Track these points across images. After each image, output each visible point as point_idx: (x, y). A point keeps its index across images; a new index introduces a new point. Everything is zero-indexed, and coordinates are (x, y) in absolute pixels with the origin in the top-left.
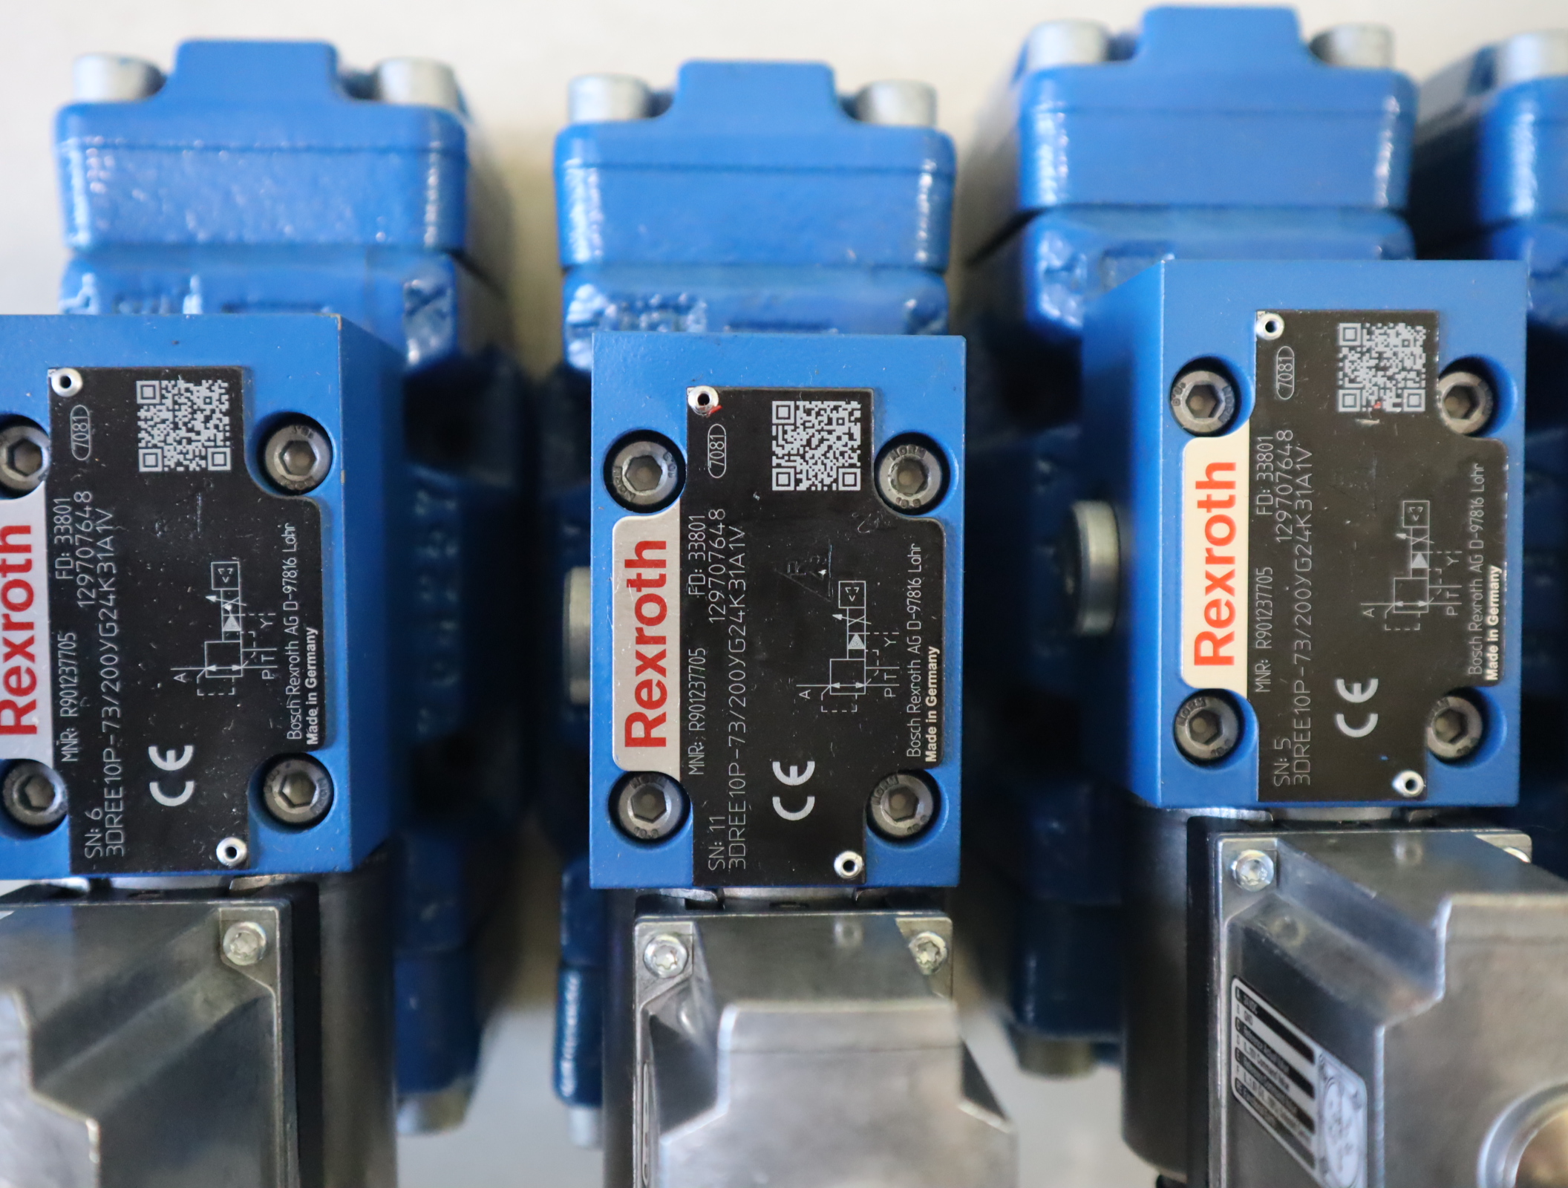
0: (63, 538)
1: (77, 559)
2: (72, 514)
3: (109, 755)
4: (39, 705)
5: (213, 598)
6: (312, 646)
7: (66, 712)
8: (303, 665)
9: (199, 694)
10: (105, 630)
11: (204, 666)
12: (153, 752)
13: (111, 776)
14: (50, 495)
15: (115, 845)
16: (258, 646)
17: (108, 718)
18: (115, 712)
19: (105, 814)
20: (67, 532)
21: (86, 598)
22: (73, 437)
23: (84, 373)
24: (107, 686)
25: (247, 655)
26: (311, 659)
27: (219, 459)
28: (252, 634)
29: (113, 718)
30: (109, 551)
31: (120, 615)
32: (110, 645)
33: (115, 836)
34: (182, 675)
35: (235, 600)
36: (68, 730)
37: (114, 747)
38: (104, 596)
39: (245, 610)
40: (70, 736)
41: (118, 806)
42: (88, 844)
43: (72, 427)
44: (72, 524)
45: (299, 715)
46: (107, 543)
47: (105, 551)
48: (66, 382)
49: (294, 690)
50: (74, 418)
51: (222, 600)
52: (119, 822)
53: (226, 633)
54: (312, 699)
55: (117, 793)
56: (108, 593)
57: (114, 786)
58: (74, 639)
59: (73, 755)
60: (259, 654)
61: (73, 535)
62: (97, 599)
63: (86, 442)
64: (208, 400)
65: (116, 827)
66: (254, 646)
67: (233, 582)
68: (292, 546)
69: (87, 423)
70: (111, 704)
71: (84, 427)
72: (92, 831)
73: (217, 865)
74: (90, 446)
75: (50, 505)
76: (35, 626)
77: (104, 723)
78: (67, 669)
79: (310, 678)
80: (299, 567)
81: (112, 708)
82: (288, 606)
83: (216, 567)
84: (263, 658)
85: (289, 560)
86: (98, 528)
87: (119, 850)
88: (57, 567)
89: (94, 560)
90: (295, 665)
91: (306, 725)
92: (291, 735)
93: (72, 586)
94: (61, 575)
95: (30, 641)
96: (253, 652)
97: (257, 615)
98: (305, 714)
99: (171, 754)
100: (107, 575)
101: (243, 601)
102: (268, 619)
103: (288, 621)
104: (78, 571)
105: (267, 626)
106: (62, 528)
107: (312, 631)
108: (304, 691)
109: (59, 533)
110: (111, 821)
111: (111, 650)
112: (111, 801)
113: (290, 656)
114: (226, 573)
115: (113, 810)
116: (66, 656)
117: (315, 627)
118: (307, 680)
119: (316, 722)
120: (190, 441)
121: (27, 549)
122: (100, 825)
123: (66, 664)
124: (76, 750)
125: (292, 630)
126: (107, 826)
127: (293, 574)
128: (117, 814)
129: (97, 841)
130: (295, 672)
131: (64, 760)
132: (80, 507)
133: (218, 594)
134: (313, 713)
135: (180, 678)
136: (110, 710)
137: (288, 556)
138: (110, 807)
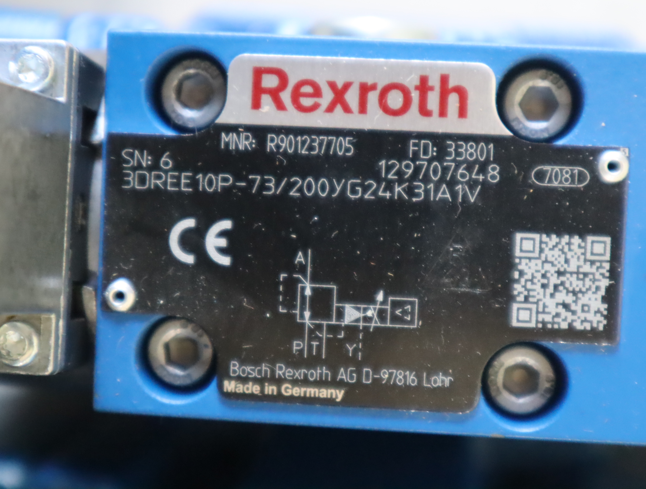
0: (452, 150)
1: (430, 161)
2: (476, 161)
3: (225, 180)
4: (281, 113)
5: (380, 297)
6: (324, 393)
7: (272, 140)
8: (305, 382)
9: (283, 276)
10: (354, 186)
11: (311, 283)
12: (226, 224)
13: (203, 181)
14: (497, 140)
15: (134, 179)
16: (328, 340)
17: (263, 181)
18: (269, 189)
19: (166, 172)
20: (458, 154)
21: (389, 169)
22: (557, 168)
23: (620, 185)
24: (295, 183)
25: (319, 327)
26: (312, 392)
27: (524, 315)
28: (341, 335)
29: (263, 187)
30: (435, 196)
31: (369, 201)
32: (338, 189)
33: (142, 180)
34: (302, 260)
35: (377, 320)
36: (254, 141)
37: (233, 186)
38: (389, 187)
39: (366, 329)
40: (247, 143)
41: (173, 185)
42: (137, 153)
43: (567, 168)
44: (466, 161)
45: (255, 374)
46: (444, 194)
47: (437, 190)
48: (612, 166)
49: (281, 373)
50: (576, 172)
51: (378, 307)
52: (156, 186)
53: (343, 308)
54: (270, 389)
55: (187, 185)
56: (392, 190)
57: (194, 183)
58: (348, 154)
59: (227, 144)
60: (320, 339)
61: (454, 161)
62: (386, 179)
63: (550, 181)
64: (586, 308)
65: (152, 182)
66: (328, 336)
67: (395, 319)
68: (429, 381)
69: (570, 184)
70: (277, 185)
71: (566, 180)
72: (150, 158)
73: (108, 280)
74: (546, 184)
75: (487, 139)
76: (362, 116)
77: (259, 177)
78: (316, 144)
79: (292, 389)
80: (407, 388)
81: (273, 186)
82: (367, 373)
83: (412, 303)
84: (315, 343)
85: (414, 378)
86: (460, 186)
87: (128, 183)
88: (423, 142)
89: (426, 180)
90: (306, 375)
91: (243, 380)
92: (234, 365)
93: (401, 155)
94: (415, 145)
95: (347, 109)
96: (323, 334)
97: (360, 341)
98: (256, 380)
99: (223, 242)
100: (410, 191)
101: (376, 328)
102: (356, 351)
103: (352, 372)
104: (417, 163)
105: (348, 351)
106: (462, 150)
107: (339, 394)
108: (279, 382)
109: (458, 147)
110: (159, 177)
111: (332, 190)
112: (179, 178)
113: (316, 370)
114: (405, 312)
115: (169, 180)
116: (329, 144)
117: (344, 399)
118: (290, 386)
119: (247, 392)
120: (544, 286)
121: (443, 113)
122: (155, 166)
123: (320, 145)
124: (232, 147)
125: (342, 375)
126: (153, 173)
127: (400, 380)
128: (165, 183)
129: (139, 161)
130: (299, 374)
131: (223, 135)
132: (483, 169)
133: (384, 302)
134: (255, 389)
135: (300, 258)
136: (272, 185)
137: (419, 377)
138: (173, 177)
